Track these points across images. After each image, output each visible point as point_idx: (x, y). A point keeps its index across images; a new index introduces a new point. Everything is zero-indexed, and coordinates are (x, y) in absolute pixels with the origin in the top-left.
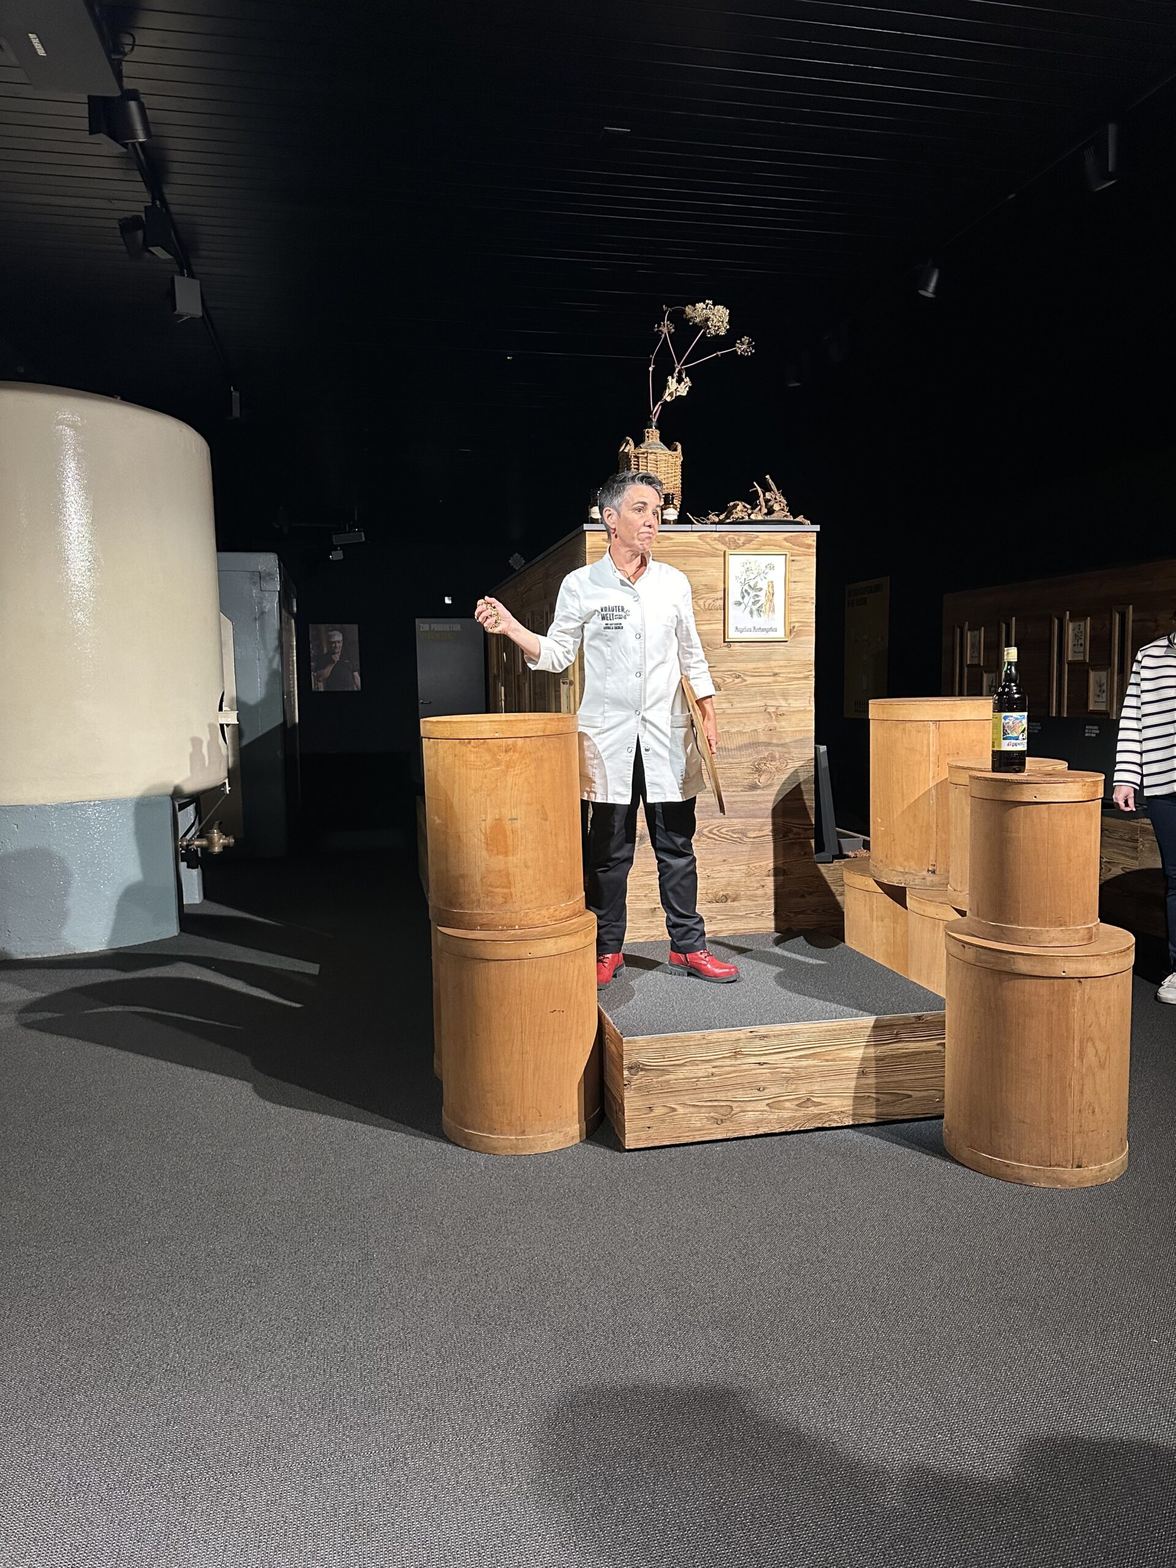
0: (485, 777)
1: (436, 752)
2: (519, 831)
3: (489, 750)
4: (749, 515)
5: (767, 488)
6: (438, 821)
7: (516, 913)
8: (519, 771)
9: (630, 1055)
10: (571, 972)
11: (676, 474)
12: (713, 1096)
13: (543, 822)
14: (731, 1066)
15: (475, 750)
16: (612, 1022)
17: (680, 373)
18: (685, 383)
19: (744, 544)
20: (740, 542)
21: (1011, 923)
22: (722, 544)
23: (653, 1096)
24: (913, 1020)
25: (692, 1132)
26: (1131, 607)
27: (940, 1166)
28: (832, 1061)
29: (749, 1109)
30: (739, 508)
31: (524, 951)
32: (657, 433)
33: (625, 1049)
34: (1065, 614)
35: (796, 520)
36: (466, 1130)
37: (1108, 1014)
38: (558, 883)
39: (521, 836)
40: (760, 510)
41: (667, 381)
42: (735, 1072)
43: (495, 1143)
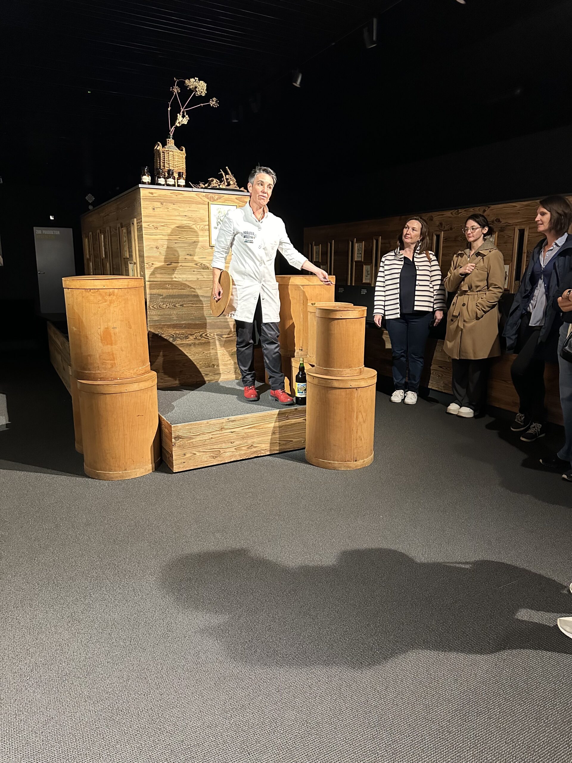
0: (99, 308)
1: (73, 295)
2: (118, 334)
3: (100, 294)
4: (219, 185)
5: (227, 173)
6: (75, 329)
7: (118, 372)
8: (116, 305)
9: (175, 432)
10: (146, 398)
11: (183, 162)
12: (212, 447)
13: (129, 329)
14: (220, 434)
15: (93, 294)
16: (165, 419)
17: (183, 112)
18: (186, 118)
19: (217, 199)
20: (216, 198)
21: (332, 368)
22: (207, 198)
23: (186, 449)
24: (294, 410)
25: (203, 462)
26: (380, 237)
27: (304, 466)
28: (261, 429)
29: (227, 451)
30: (215, 181)
31: (123, 389)
32: (173, 141)
33: (172, 430)
34: (354, 240)
35: (240, 189)
36: (97, 471)
37: (367, 401)
38: (138, 358)
39: (119, 336)
40: (224, 183)
41: (177, 116)
42: (221, 436)
43: (112, 476)
